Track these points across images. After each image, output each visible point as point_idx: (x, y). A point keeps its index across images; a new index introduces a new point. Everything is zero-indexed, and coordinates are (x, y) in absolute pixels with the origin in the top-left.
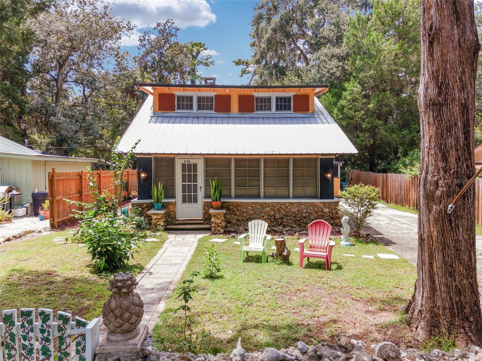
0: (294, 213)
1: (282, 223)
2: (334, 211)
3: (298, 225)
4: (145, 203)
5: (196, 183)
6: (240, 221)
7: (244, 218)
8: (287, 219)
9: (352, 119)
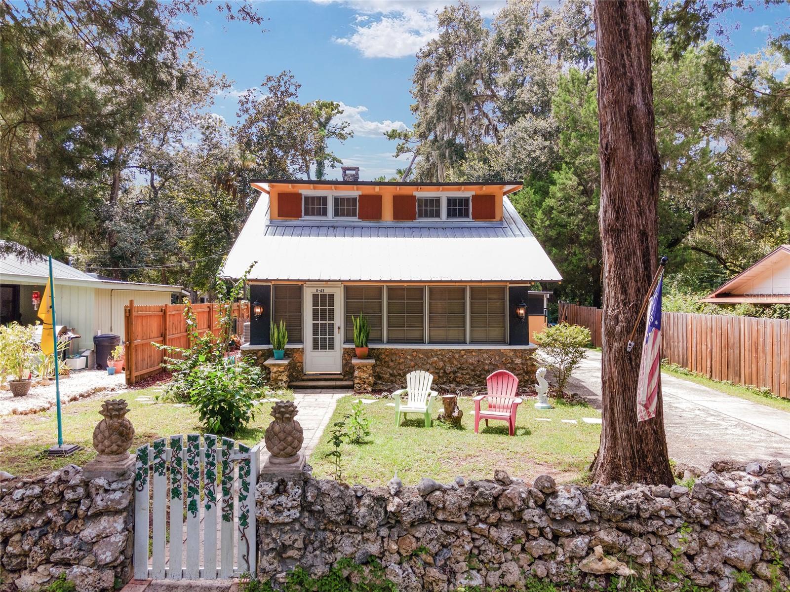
0: (472, 364)
1: (454, 379)
2: (529, 362)
3: (478, 382)
4: (259, 350)
5: (332, 322)
6: (395, 376)
7: (401, 372)
8: (462, 374)
9: (564, 226)
